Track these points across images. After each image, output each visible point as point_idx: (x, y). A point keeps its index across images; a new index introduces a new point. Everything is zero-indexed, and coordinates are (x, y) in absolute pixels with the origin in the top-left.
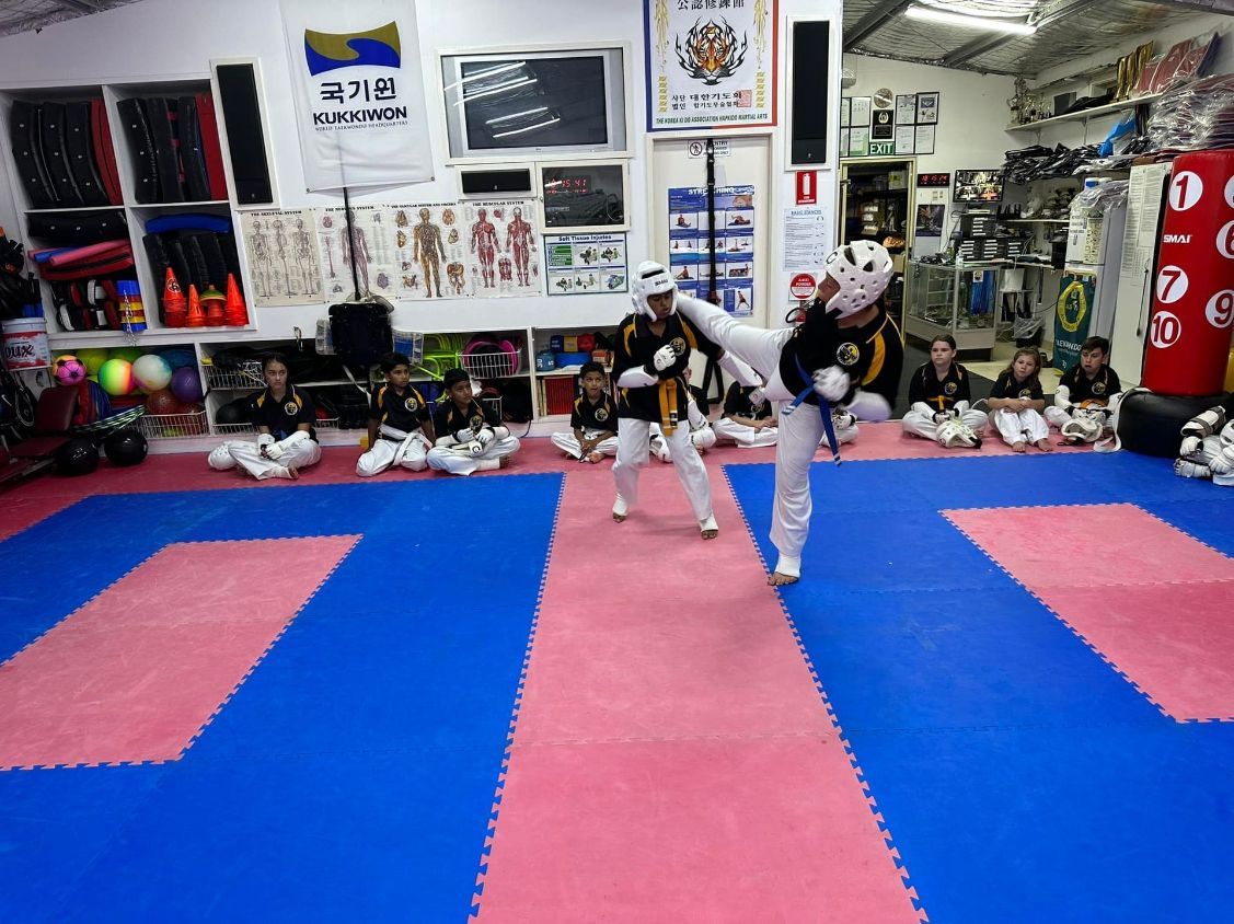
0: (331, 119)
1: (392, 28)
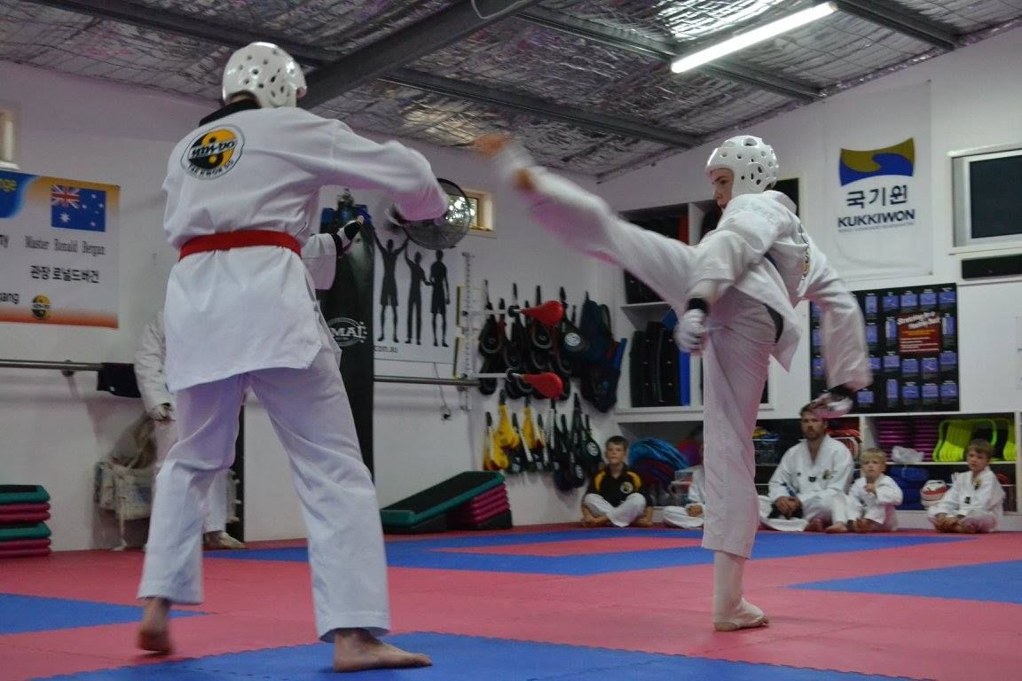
0: (852, 223)
1: (909, 145)
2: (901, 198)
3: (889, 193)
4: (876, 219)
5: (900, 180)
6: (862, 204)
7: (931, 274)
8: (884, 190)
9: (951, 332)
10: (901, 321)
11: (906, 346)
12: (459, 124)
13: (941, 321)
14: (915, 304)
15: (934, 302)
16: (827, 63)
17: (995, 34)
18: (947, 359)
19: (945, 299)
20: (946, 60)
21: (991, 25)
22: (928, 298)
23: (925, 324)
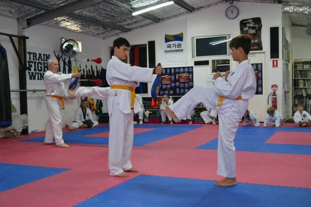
0: (168, 51)
1: (182, 34)
2: (180, 46)
3: (177, 45)
4: (174, 51)
5: (180, 42)
6: (171, 47)
7: (187, 64)
8: (176, 44)
9: (192, 78)
10: (180, 75)
11: (181, 81)
12: (76, 25)
13: (189, 75)
14: (183, 71)
15: (188, 71)
16: (164, 14)
17: (202, 9)
18: (191, 84)
19: (190, 70)
20: (191, 15)
21: (201, 7)
22: (186, 70)
23: (185, 76)
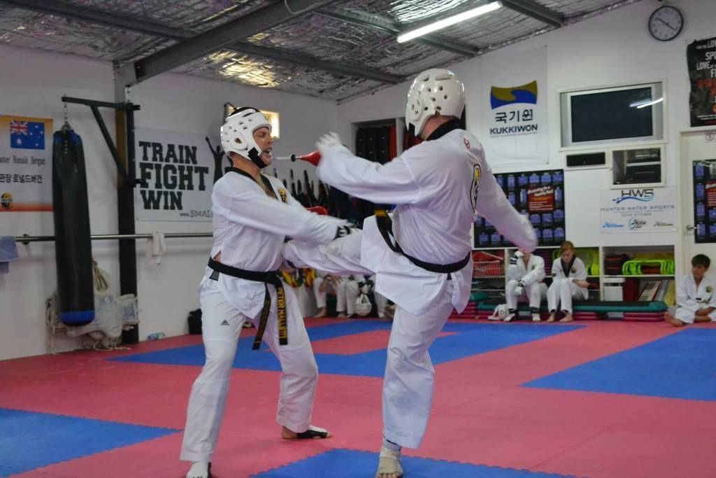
0: (499, 132)
1: (534, 84)
2: (529, 117)
3: (521, 114)
4: (514, 129)
5: (528, 106)
6: (505, 120)
7: (548, 163)
8: (518, 112)
9: (560, 198)
10: (529, 192)
11: (533, 207)
12: (261, 72)
13: (554, 191)
14: (538, 181)
15: (550, 181)
16: (486, 35)
17: (586, 19)
18: (558, 215)
19: (557, 179)
20: (556, 34)
21: (584, 13)
22: (546, 178)
23: (544, 193)
